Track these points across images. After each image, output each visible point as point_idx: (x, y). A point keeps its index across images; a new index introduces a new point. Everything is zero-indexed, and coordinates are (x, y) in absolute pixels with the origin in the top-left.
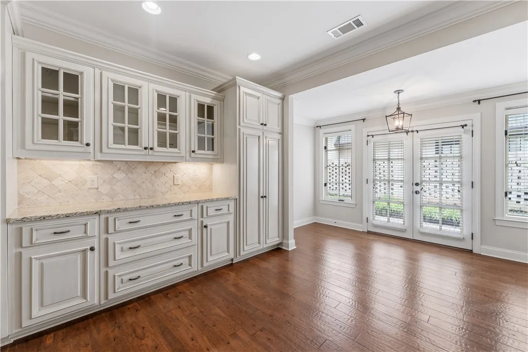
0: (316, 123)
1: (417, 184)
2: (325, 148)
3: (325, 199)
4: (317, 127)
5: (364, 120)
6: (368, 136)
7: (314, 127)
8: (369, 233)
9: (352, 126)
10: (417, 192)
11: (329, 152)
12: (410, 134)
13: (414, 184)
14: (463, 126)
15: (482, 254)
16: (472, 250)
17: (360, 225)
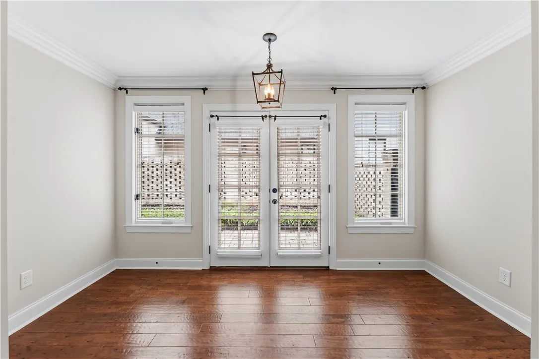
0: (117, 81)
1: (275, 191)
2: (137, 130)
3: (136, 222)
4: (120, 89)
5: (205, 90)
6: (212, 116)
7: (115, 90)
8: (213, 269)
9: (186, 98)
10: (274, 202)
11: (144, 139)
12: (267, 120)
13: (271, 191)
14: (321, 117)
15: (338, 269)
16: (328, 267)
17: (200, 260)
